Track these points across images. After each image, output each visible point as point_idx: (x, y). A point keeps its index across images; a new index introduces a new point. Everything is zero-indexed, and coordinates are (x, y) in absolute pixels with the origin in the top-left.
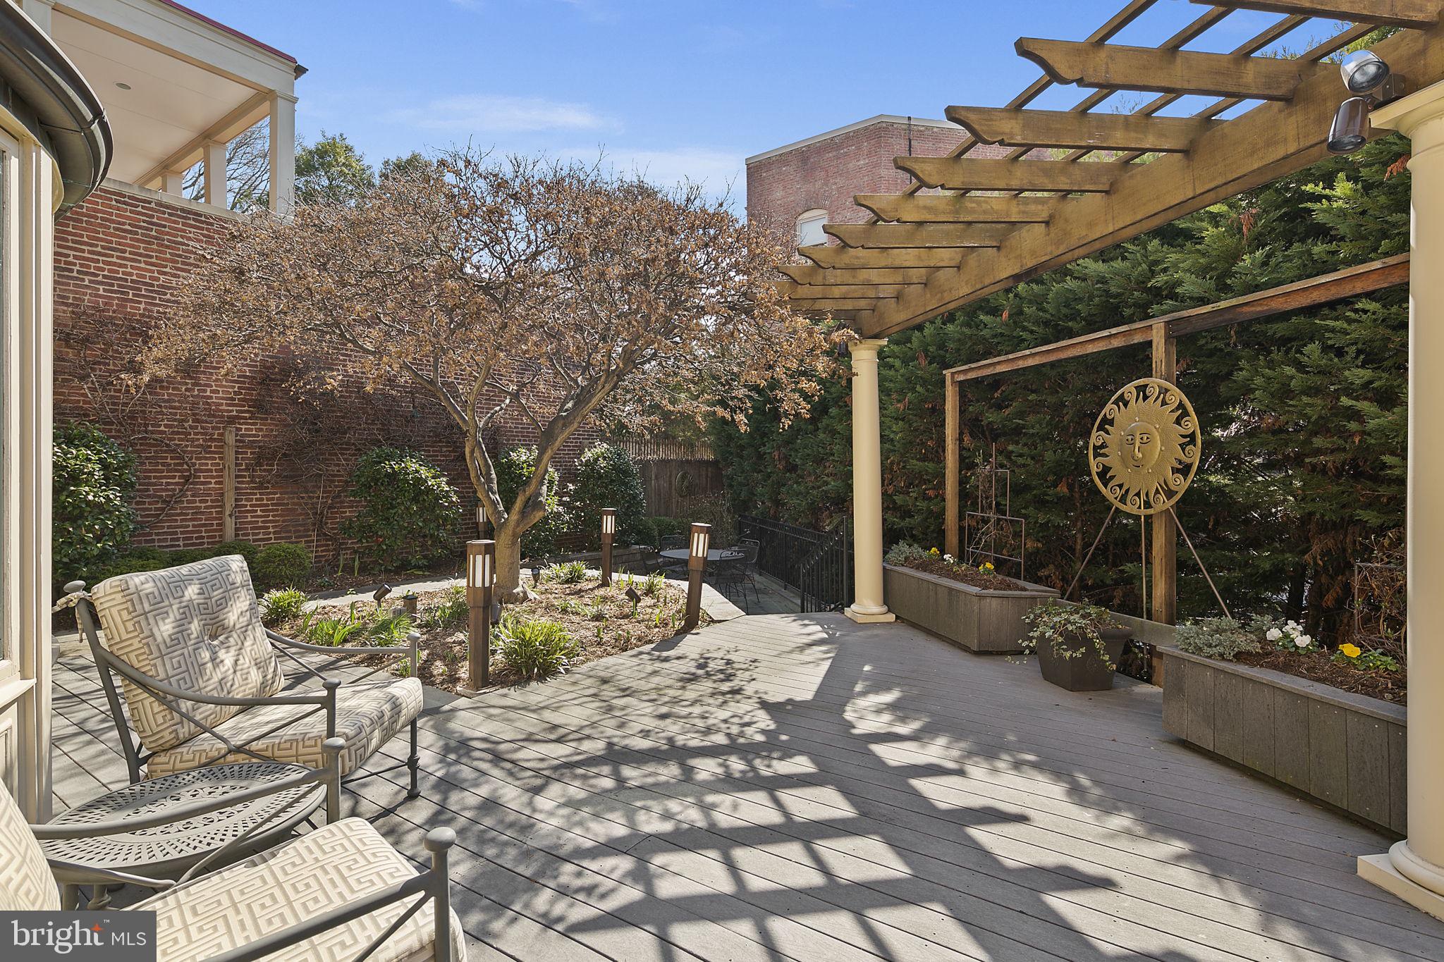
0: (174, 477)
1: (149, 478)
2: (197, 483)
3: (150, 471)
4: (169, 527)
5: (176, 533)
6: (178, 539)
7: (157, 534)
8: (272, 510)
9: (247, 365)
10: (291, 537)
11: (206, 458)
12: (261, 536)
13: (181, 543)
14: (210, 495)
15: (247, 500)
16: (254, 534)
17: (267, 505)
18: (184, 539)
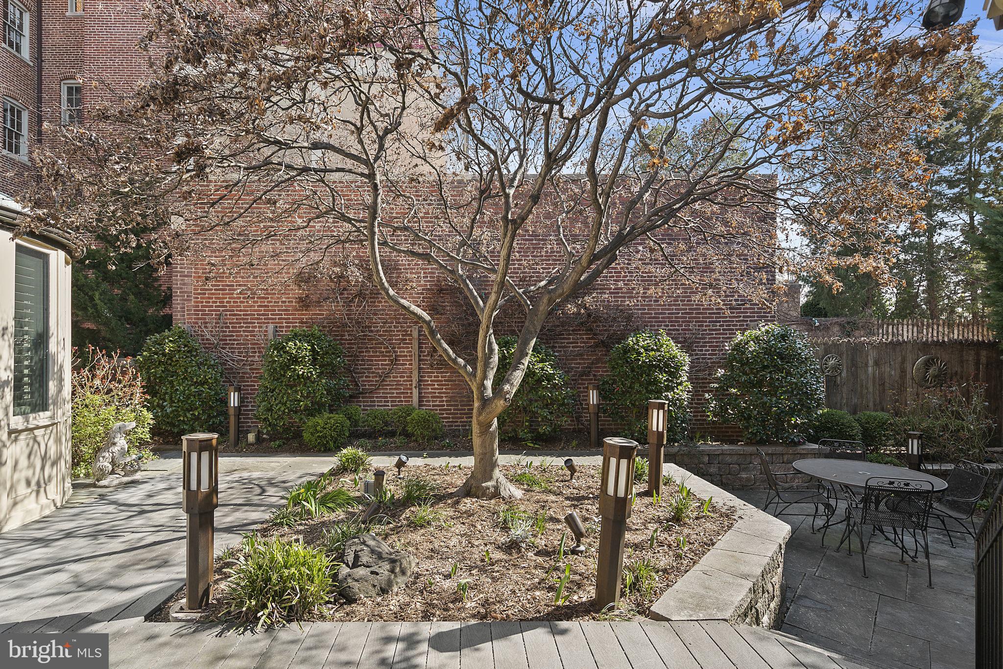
0: (385, 360)
1: (372, 361)
2: (398, 365)
3: (372, 356)
4: (383, 393)
5: (386, 397)
6: (388, 402)
7: (377, 397)
8: (445, 385)
9: (429, 281)
10: (457, 405)
11: (403, 348)
12: (437, 403)
13: (390, 404)
14: (406, 373)
15: (429, 377)
16: (433, 401)
17: (441, 381)
18: (392, 401)
